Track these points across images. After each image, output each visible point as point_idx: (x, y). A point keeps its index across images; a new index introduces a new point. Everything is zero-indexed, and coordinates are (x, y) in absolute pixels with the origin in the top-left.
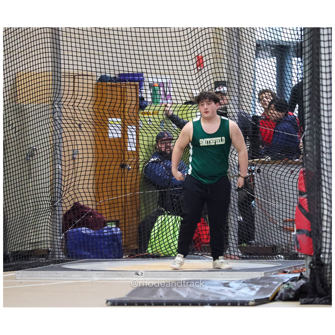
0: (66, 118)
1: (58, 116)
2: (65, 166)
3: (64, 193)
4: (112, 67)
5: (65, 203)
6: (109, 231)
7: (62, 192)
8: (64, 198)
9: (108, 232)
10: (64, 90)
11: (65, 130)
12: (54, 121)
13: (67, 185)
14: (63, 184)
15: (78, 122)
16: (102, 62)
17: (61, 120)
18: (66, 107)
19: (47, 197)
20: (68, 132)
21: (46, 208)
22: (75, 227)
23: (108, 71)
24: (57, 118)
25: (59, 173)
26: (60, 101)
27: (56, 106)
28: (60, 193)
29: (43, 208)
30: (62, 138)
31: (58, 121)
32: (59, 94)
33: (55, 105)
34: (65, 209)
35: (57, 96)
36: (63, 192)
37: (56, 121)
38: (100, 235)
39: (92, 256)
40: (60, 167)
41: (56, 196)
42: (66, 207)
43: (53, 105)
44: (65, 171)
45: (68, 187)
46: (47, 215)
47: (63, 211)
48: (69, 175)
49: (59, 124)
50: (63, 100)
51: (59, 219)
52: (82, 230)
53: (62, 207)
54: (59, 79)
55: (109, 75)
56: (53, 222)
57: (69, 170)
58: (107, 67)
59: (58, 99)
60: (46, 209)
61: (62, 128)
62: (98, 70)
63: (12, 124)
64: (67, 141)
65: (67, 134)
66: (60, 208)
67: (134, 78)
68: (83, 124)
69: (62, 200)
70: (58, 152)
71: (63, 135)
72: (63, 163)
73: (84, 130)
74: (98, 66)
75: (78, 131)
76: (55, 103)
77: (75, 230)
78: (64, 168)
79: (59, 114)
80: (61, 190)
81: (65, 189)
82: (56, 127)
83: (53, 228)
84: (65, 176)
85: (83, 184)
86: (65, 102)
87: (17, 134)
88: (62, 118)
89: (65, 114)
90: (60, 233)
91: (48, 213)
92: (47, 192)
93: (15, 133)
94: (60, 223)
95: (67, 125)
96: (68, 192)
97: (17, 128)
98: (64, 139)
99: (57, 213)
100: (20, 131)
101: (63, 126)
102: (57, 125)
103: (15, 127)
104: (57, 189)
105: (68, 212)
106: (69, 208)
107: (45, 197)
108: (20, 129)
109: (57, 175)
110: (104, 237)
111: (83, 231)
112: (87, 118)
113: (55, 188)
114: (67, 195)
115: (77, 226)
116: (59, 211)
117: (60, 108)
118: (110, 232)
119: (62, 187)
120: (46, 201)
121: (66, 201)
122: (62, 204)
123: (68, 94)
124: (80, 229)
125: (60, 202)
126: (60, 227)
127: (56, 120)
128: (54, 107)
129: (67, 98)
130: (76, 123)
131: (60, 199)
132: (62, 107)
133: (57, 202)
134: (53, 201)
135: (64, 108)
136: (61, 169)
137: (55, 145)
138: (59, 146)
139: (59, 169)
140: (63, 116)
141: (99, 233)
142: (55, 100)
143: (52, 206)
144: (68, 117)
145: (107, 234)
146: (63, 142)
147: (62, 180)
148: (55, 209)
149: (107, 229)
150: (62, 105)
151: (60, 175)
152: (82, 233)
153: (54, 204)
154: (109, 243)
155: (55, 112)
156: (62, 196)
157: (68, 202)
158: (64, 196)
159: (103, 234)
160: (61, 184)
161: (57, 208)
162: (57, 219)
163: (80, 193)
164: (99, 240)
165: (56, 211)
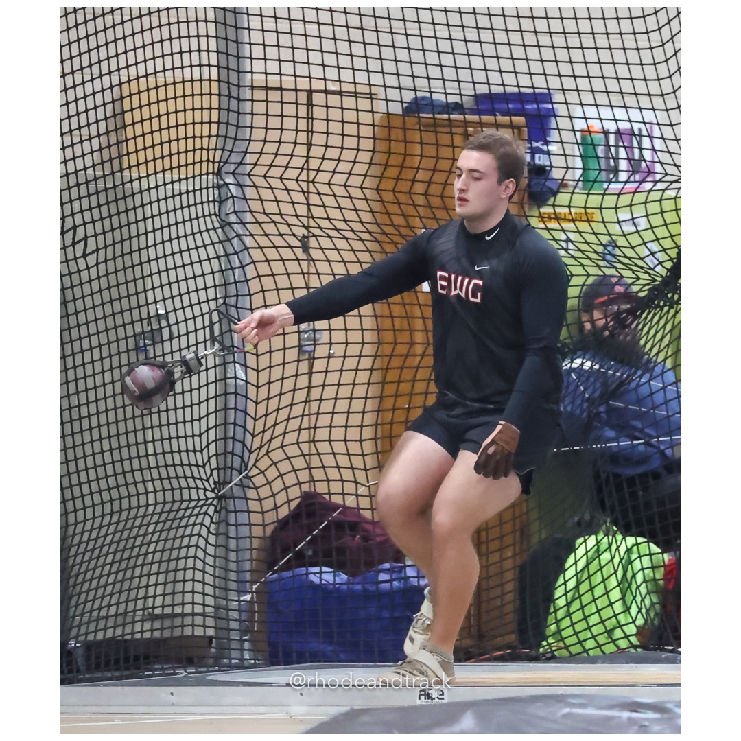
0: (262, 218)
1: (235, 212)
2: (258, 371)
3: (253, 456)
4: (449, 73)
5: (256, 488)
6: (395, 576)
7: (246, 454)
8: (255, 471)
9: (390, 581)
10: (252, 127)
11: (257, 255)
12: (222, 227)
13: (264, 431)
14: (250, 426)
15: (301, 232)
16: (417, 56)
17: (244, 224)
18: (260, 182)
19: (197, 466)
20: (267, 261)
21: (191, 500)
23: (437, 85)
24: (233, 218)
25: (236, 394)
26: (240, 164)
27: (229, 179)
28: (242, 457)
29: (182, 501)
30: (247, 281)
31: (236, 227)
32: (235, 139)
33: (224, 176)
34: (254, 506)
35: (229, 147)
36: (251, 452)
37: (227, 228)
38: (365, 590)
39: (342, 656)
40: (241, 374)
41: (229, 463)
42: (260, 500)
43: (218, 174)
44: (258, 387)
45: (267, 435)
46: (194, 525)
48: (268, 399)
49: (238, 236)
50: (250, 159)
52: (307, 574)
53: (247, 499)
54: (234, 94)
55: (442, 98)
56: (216, 546)
57: (269, 383)
58: (435, 72)
59: (235, 158)
60: (193, 504)
61: (247, 249)
62: (406, 82)
63: (75, 227)
64: (263, 291)
65: (263, 269)
66: (240, 504)
67: (523, 108)
68: (315, 236)
69: (247, 477)
71: (250, 271)
72: (251, 360)
73: (316, 254)
74: (404, 69)
75: (298, 260)
76: (224, 170)
77: (288, 574)
78: (252, 376)
79: (240, 205)
80: (244, 445)
81: (256, 444)
82: (227, 244)
83: (214, 567)
84: (257, 403)
85: (315, 428)
86: (255, 165)
87: (91, 260)
88: (248, 217)
89: (256, 206)
90: (240, 581)
91: (201, 517)
92: (195, 451)
93: (85, 256)
94: (237, 551)
95: (263, 241)
96: (267, 453)
97: (91, 241)
98: (254, 286)
99: (232, 521)
100: (102, 252)
101: (249, 241)
102: (229, 240)
103: (86, 238)
104: (230, 442)
107: (190, 465)
108: (101, 245)
109: (231, 398)
110: (381, 595)
111: (311, 579)
112: (329, 219)
113: (225, 439)
114: (264, 463)
116: (236, 512)
117: (240, 186)
118: (399, 579)
119: (249, 437)
120: (193, 477)
121: (259, 480)
122: (248, 491)
123: (265, 141)
124: (303, 570)
125: (241, 485)
127: (229, 224)
128: (222, 182)
129: (261, 153)
130: (294, 235)
131: (241, 473)
132: (248, 182)
133: (230, 483)
134: (217, 480)
135: (255, 186)
136: (244, 379)
137: (224, 303)
138: (236, 307)
139: (236, 378)
140: (251, 211)
141: (364, 582)
142: (224, 159)
143: (214, 495)
144: (267, 214)
145: (387, 585)
146: (250, 295)
147: (246, 413)
148: (223, 505)
149: (388, 570)
150: (249, 175)
151: (241, 400)
152: (312, 582)
153: (219, 491)
154: (397, 615)
155: (223, 197)
156: (246, 466)
157: (266, 484)
158: (254, 465)
159: (378, 587)
160: (244, 427)
161: (230, 501)
162: (228, 537)
163: (304, 455)
164: (363, 605)
165: (227, 511)
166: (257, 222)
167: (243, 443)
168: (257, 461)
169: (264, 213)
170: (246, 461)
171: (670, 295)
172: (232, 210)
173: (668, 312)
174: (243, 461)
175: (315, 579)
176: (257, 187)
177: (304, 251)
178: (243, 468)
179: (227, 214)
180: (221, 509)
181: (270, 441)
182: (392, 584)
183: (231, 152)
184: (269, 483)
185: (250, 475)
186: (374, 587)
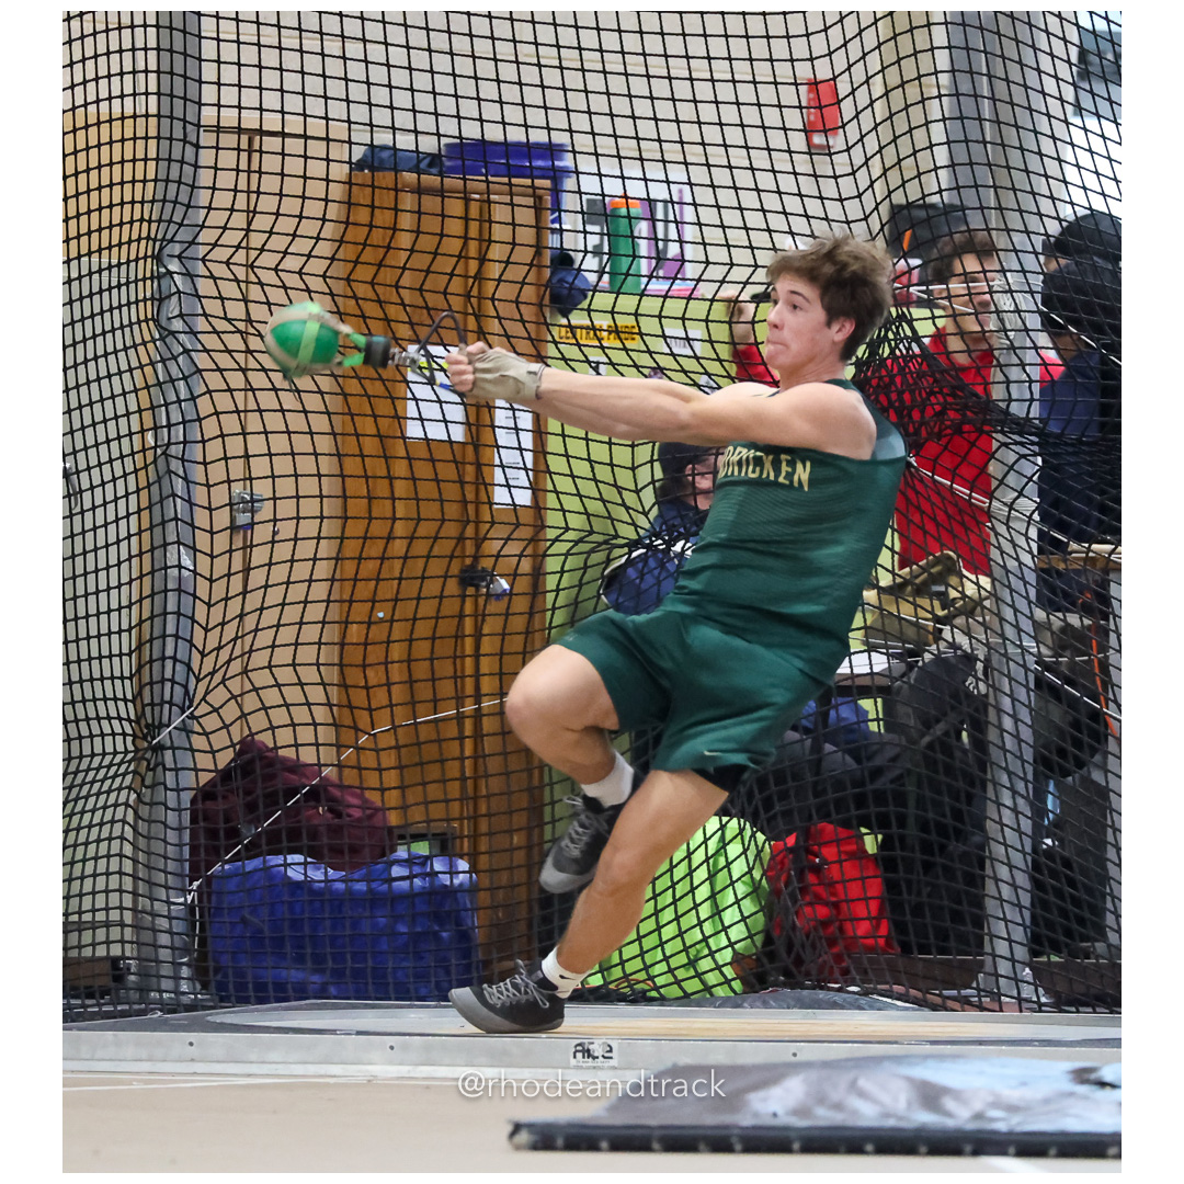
0: (221, 325)
1: (181, 315)
2: (212, 557)
3: (203, 686)
5: (206, 734)
6: (417, 870)
7: (193, 680)
8: (204, 708)
9: (410, 877)
10: (214, 189)
11: (214, 380)
12: (163, 338)
13: (219, 648)
14: (198, 641)
17: (194, 333)
18: (220, 270)
19: (125, 700)
20: (230, 390)
21: (115, 753)
22: (252, 850)
24: (178, 325)
25: (179, 590)
26: (192, 243)
27: (174, 266)
28: (186, 687)
29: (104, 754)
30: (199, 420)
31: (183, 338)
32: (188, 206)
33: (166, 260)
34: (204, 761)
35: (177, 218)
36: (198, 680)
37: (170, 339)
38: (371, 891)
39: (332, 990)
40: (186, 562)
41: (167, 697)
42: (213, 752)
43: (158, 259)
44: (211, 581)
45: (224, 655)
47: (196, 770)
48: (227, 599)
49: (186, 351)
50: (207, 236)
51: (179, 810)
52: (285, 866)
53: (193, 751)
56: (150, 822)
57: (229, 575)
59: (184, 235)
60: (118, 758)
61: (199, 371)
64: (222, 436)
65: (224, 402)
66: (185, 759)
69: (192, 717)
70: (179, 485)
71: (204, 405)
72: (203, 541)
73: (303, 382)
75: (275, 389)
76: (167, 251)
77: (251, 865)
78: (204, 564)
79: (189, 305)
80: (190, 668)
81: (207, 667)
82: (172, 366)
83: (149, 853)
84: (209, 605)
85: (297, 644)
86: (215, 245)
88: (201, 324)
89: (213, 307)
90: (180, 875)
91: (128, 779)
94: (180, 829)
95: (224, 361)
96: (223, 682)
98: (211, 428)
99: (170, 782)
101: (203, 361)
102: (175, 358)
104: (169, 663)
105: (225, 775)
106: (225, 758)
107: (115, 699)
109: (172, 597)
110: (395, 899)
111: (290, 873)
113: (163, 658)
114: (219, 696)
115: (264, 847)
116: (177, 770)
117: (190, 276)
118: (423, 875)
119: (196, 657)
120: (119, 719)
121: (211, 722)
122: (194, 738)
124: (279, 860)
125: (184, 729)
126: (180, 845)
127: (173, 333)
128: (164, 270)
129: (225, 228)
131: (183, 712)
132: (202, 271)
133: (168, 726)
134: (150, 721)
135: (212, 277)
136: (192, 568)
137: (165, 453)
138: (183, 460)
139: (180, 567)
140: (205, 315)
141: (368, 879)
142: (169, 236)
143: (146, 745)
144: (229, 320)
145: (405, 885)
146: (203, 441)
147: (194, 621)
148: (160, 759)
149: (406, 861)
150: (203, 260)
151: (186, 600)
152: (289, 878)
153: (154, 738)
154: (419, 929)
155: (166, 294)
156: (191, 702)
157: (221, 728)
158: (204, 699)
159: (390, 886)
160: (190, 642)
161: (168, 754)
162: (167, 808)
163: (278, 686)
164: (367, 914)
165: (165, 769)
166: (215, 331)
167: (188, 665)
168: (207, 693)
169: (225, 318)
170: (191, 692)
172: (176, 313)
174: (187, 692)
175: (295, 874)
176: (215, 279)
177: (285, 377)
178: (187, 703)
179: (170, 319)
180: (157, 765)
181: (228, 662)
182: (412, 883)
183: (181, 225)
184: (226, 727)
185: (196, 714)
186: (385, 887)
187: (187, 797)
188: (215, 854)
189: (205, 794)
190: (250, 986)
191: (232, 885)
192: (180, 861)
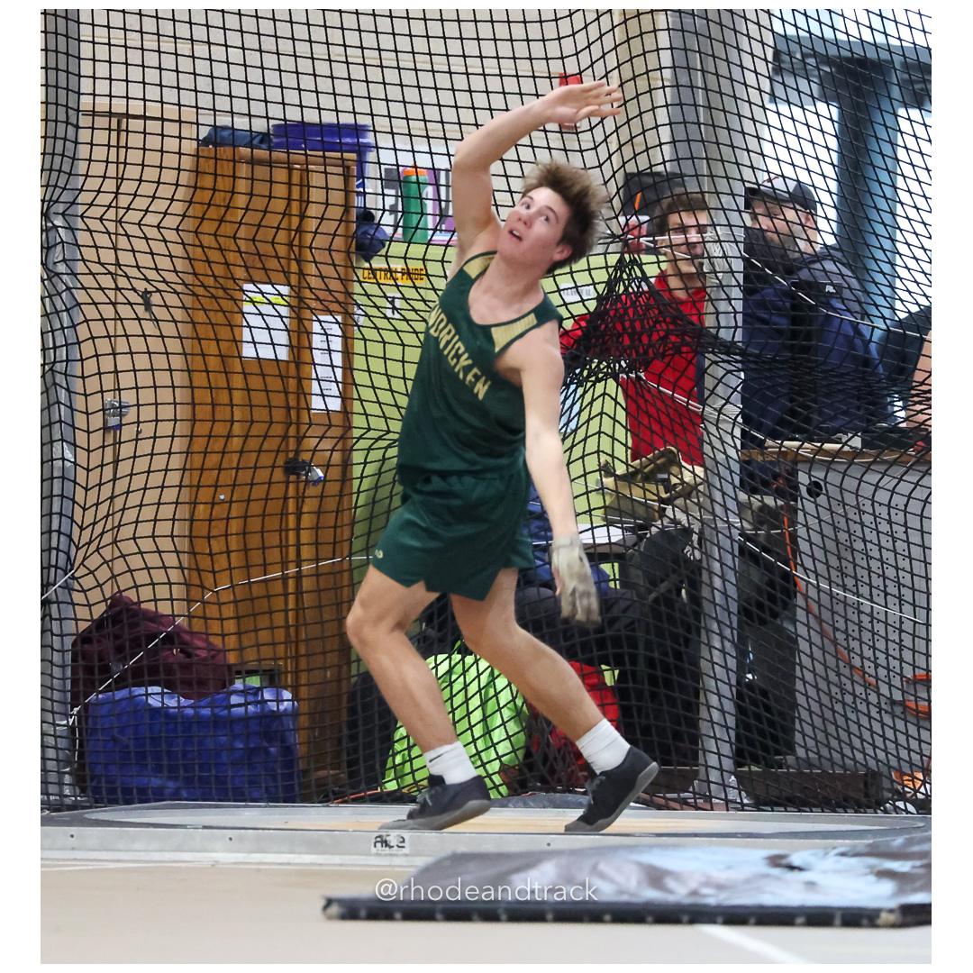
0: (96, 268)
1: (64, 260)
2: (89, 451)
3: (81, 553)
5: (84, 591)
6: (250, 698)
7: (73, 549)
8: (82, 571)
9: (246, 704)
10: (90, 160)
11: (91, 312)
12: (49, 279)
13: (94, 523)
14: (78, 518)
15: (141, 286)
17: (75, 274)
18: (95, 225)
20: (103, 320)
22: (121, 683)
24: (62, 268)
25: (63, 478)
26: (73, 203)
27: (59, 221)
28: (68, 554)
30: (79, 343)
31: (66, 278)
32: (70, 174)
33: (52, 217)
34: (82, 612)
35: (61, 184)
36: (78, 548)
37: (55, 280)
39: (184, 794)
40: (68, 455)
41: (53, 562)
42: (89, 606)
43: (46, 215)
44: (88, 470)
45: (99, 528)
47: (76, 620)
48: (100, 485)
49: (68, 289)
50: (85, 198)
51: (62, 651)
52: (146, 695)
53: (73, 604)
54: (73, 119)
57: (102, 465)
59: (67, 197)
61: (79, 305)
64: (97, 356)
65: (98, 329)
66: (68, 611)
68: (158, 291)
69: (73, 578)
70: (63, 395)
71: (83, 332)
72: (81, 439)
73: (160, 313)
75: (139, 319)
76: (53, 209)
77: (120, 694)
78: (82, 457)
79: (70, 252)
80: (71, 540)
81: (85, 539)
82: (57, 300)
84: (87, 489)
85: (155, 520)
86: (91, 205)
88: (80, 267)
89: (90, 254)
90: (64, 703)
94: (63, 667)
95: (98, 296)
96: (98, 549)
98: (88, 349)
99: (55, 630)
101: (81, 296)
102: (59, 294)
104: (55, 535)
105: (99, 624)
106: (99, 610)
109: (58, 483)
110: (233, 721)
111: (150, 701)
112: (176, 271)
113: (50, 532)
114: (94, 561)
115: (130, 681)
116: (61, 620)
117: (71, 229)
118: (256, 703)
119: (76, 530)
121: (88, 582)
122: (75, 594)
123: (104, 177)
124: (142, 690)
125: (66, 587)
126: (64, 679)
127: (58, 274)
128: (50, 225)
129: (99, 191)
130: (134, 289)
131: (66, 574)
132: (80, 224)
133: (54, 585)
135: (89, 230)
136: (73, 460)
137: (51, 369)
138: (65, 374)
139: (63, 459)
140: (83, 260)
141: (212, 706)
142: (54, 198)
144: (102, 264)
145: (242, 710)
146: (82, 360)
147: (74, 502)
148: (47, 612)
149: (242, 691)
150: (82, 217)
151: (68, 485)
152: (150, 705)
154: (252, 745)
155: (51, 243)
156: (72, 566)
157: (96, 587)
158: (82, 563)
159: (230, 712)
160: (72, 519)
161: (54, 607)
162: (53, 649)
163: (141, 553)
164: (211, 733)
165: (51, 619)
166: (91, 273)
167: (70, 537)
168: (84, 559)
169: (99, 263)
170: (72, 558)
171: (577, 371)
172: (61, 258)
173: (575, 391)
174: (69, 558)
175: (154, 702)
176: (91, 231)
177: (146, 309)
178: (69, 567)
179: (55, 263)
180: (45, 615)
181: (102, 534)
182: (246, 709)
183: (64, 189)
184: (100, 585)
185: (77, 575)
186: (225, 712)
187: (68, 641)
188: (91, 687)
189: (84, 639)
190: (119, 790)
191: (104, 710)
192: (64, 691)
